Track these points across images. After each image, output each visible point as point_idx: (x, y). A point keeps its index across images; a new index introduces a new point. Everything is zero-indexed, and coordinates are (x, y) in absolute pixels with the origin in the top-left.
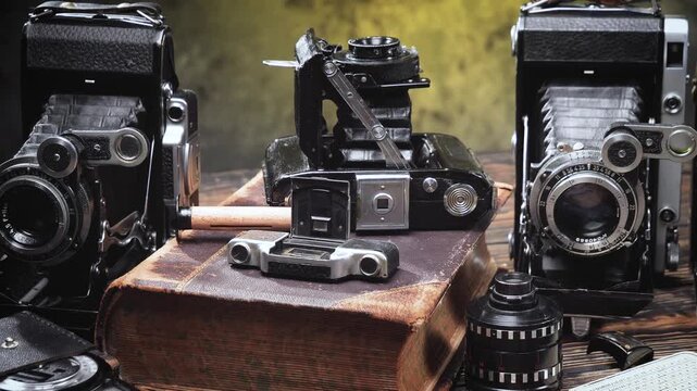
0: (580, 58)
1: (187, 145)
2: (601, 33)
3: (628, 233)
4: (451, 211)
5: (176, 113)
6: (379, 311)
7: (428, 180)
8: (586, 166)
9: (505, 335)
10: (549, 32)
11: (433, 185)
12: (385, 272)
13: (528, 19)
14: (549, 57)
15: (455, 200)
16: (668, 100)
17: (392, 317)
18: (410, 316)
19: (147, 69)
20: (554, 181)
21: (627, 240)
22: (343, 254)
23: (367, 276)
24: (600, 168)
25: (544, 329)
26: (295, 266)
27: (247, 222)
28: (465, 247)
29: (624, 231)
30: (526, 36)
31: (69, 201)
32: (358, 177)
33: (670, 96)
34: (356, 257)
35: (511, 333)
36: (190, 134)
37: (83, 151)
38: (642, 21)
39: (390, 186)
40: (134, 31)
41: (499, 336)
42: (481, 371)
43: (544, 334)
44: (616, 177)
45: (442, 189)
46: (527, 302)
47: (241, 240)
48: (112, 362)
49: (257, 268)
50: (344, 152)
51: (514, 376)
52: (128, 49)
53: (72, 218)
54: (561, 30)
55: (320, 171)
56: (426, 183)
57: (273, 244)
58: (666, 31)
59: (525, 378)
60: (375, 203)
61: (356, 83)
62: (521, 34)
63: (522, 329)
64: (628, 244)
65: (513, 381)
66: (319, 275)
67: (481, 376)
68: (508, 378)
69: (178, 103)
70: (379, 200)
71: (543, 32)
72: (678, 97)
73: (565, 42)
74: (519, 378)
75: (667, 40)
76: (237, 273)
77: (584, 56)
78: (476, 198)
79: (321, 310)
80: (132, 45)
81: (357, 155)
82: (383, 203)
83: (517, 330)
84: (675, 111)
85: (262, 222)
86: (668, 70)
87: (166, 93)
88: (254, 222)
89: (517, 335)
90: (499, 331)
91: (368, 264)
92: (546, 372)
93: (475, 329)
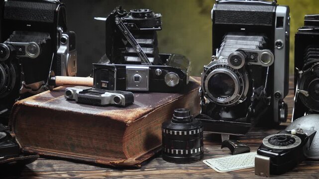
0: (239, 23)
1: (68, 54)
2: (248, 12)
3: (240, 96)
4: (168, 83)
5: (64, 40)
6: (114, 116)
7: (158, 70)
8: (222, 65)
9: (178, 133)
10: (225, 11)
11: (160, 73)
12: (124, 103)
13: (218, 5)
14: (225, 22)
15: (169, 79)
16: (277, 42)
17: (119, 119)
18: (126, 119)
19: (52, 21)
20: (209, 72)
21: (240, 99)
22: (107, 94)
23: (116, 104)
24: (228, 66)
25: (195, 131)
26: (88, 99)
27: (78, 83)
28: (170, 99)
29: (239, 95)
30: (216, 12)
31: (6, 71)
32: (127, 67)
33: (279, 41)
34: (113, 96)
35: (180, 132)
36: (70, 50)
37: (13, 51)
38: (267, 7)
39: (140, 71)
40: (47, 4)
41: (176, 134)
42: (168, 150)
43: (195, 133)
44: (234, 71)
45: (163, 74)
46: (187, 120)
47: (70, 89)
48: (13, 135)
49: (74, 100)
50: (125, 57)
51: (182, 151)
52: (44, 12)
53: (7, 78)
54: (231, 10)
55: (113, 64)
56: (157, 71)
57: (82, 90)
58: (277, 12)
59: (187, 152)
60: (134, 78)
61: (129, 27)
62: (214, 11)
63: (185, 130)
64: (241, 101)
65: (182, 153)
66: (97, 103)
67: (168, 152)
68: (179, 152)
69: (65, 36)
70: (135, 77)
71: (223, 11)
72: (282, 42)
73: (233, 15)
74: (184, 152)
75: (277, 15)
76: (67, 102)
77: (241, 22)
78: (178, 80)
79: (92, 115)
80: (46, 10)
81: (130, 59)
82: (137, 79)
83: (183, 131)
84: (279, 48)
85: (83, 83)
86: (277, 29)
87: (59, 32)
88: (81, 83)
89: (183, 133)
90: (176, 131)
91: (117, 99)
92: (196, 150)
93: (166, 131)
